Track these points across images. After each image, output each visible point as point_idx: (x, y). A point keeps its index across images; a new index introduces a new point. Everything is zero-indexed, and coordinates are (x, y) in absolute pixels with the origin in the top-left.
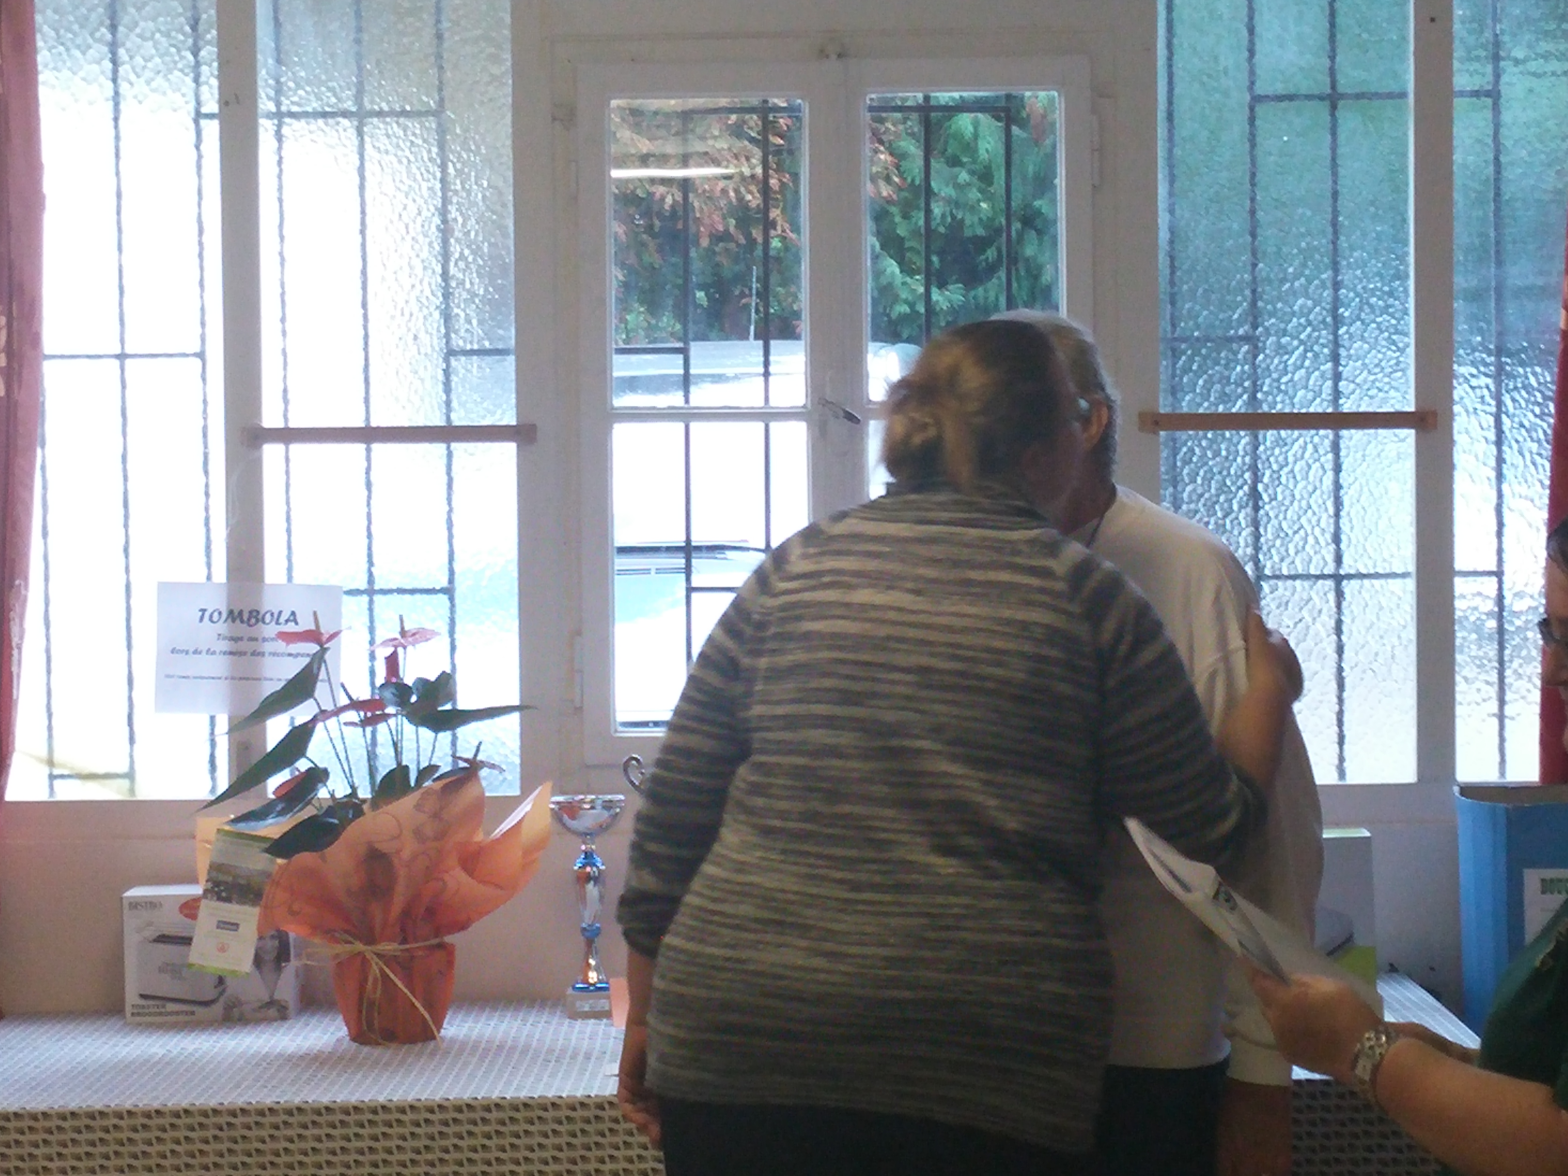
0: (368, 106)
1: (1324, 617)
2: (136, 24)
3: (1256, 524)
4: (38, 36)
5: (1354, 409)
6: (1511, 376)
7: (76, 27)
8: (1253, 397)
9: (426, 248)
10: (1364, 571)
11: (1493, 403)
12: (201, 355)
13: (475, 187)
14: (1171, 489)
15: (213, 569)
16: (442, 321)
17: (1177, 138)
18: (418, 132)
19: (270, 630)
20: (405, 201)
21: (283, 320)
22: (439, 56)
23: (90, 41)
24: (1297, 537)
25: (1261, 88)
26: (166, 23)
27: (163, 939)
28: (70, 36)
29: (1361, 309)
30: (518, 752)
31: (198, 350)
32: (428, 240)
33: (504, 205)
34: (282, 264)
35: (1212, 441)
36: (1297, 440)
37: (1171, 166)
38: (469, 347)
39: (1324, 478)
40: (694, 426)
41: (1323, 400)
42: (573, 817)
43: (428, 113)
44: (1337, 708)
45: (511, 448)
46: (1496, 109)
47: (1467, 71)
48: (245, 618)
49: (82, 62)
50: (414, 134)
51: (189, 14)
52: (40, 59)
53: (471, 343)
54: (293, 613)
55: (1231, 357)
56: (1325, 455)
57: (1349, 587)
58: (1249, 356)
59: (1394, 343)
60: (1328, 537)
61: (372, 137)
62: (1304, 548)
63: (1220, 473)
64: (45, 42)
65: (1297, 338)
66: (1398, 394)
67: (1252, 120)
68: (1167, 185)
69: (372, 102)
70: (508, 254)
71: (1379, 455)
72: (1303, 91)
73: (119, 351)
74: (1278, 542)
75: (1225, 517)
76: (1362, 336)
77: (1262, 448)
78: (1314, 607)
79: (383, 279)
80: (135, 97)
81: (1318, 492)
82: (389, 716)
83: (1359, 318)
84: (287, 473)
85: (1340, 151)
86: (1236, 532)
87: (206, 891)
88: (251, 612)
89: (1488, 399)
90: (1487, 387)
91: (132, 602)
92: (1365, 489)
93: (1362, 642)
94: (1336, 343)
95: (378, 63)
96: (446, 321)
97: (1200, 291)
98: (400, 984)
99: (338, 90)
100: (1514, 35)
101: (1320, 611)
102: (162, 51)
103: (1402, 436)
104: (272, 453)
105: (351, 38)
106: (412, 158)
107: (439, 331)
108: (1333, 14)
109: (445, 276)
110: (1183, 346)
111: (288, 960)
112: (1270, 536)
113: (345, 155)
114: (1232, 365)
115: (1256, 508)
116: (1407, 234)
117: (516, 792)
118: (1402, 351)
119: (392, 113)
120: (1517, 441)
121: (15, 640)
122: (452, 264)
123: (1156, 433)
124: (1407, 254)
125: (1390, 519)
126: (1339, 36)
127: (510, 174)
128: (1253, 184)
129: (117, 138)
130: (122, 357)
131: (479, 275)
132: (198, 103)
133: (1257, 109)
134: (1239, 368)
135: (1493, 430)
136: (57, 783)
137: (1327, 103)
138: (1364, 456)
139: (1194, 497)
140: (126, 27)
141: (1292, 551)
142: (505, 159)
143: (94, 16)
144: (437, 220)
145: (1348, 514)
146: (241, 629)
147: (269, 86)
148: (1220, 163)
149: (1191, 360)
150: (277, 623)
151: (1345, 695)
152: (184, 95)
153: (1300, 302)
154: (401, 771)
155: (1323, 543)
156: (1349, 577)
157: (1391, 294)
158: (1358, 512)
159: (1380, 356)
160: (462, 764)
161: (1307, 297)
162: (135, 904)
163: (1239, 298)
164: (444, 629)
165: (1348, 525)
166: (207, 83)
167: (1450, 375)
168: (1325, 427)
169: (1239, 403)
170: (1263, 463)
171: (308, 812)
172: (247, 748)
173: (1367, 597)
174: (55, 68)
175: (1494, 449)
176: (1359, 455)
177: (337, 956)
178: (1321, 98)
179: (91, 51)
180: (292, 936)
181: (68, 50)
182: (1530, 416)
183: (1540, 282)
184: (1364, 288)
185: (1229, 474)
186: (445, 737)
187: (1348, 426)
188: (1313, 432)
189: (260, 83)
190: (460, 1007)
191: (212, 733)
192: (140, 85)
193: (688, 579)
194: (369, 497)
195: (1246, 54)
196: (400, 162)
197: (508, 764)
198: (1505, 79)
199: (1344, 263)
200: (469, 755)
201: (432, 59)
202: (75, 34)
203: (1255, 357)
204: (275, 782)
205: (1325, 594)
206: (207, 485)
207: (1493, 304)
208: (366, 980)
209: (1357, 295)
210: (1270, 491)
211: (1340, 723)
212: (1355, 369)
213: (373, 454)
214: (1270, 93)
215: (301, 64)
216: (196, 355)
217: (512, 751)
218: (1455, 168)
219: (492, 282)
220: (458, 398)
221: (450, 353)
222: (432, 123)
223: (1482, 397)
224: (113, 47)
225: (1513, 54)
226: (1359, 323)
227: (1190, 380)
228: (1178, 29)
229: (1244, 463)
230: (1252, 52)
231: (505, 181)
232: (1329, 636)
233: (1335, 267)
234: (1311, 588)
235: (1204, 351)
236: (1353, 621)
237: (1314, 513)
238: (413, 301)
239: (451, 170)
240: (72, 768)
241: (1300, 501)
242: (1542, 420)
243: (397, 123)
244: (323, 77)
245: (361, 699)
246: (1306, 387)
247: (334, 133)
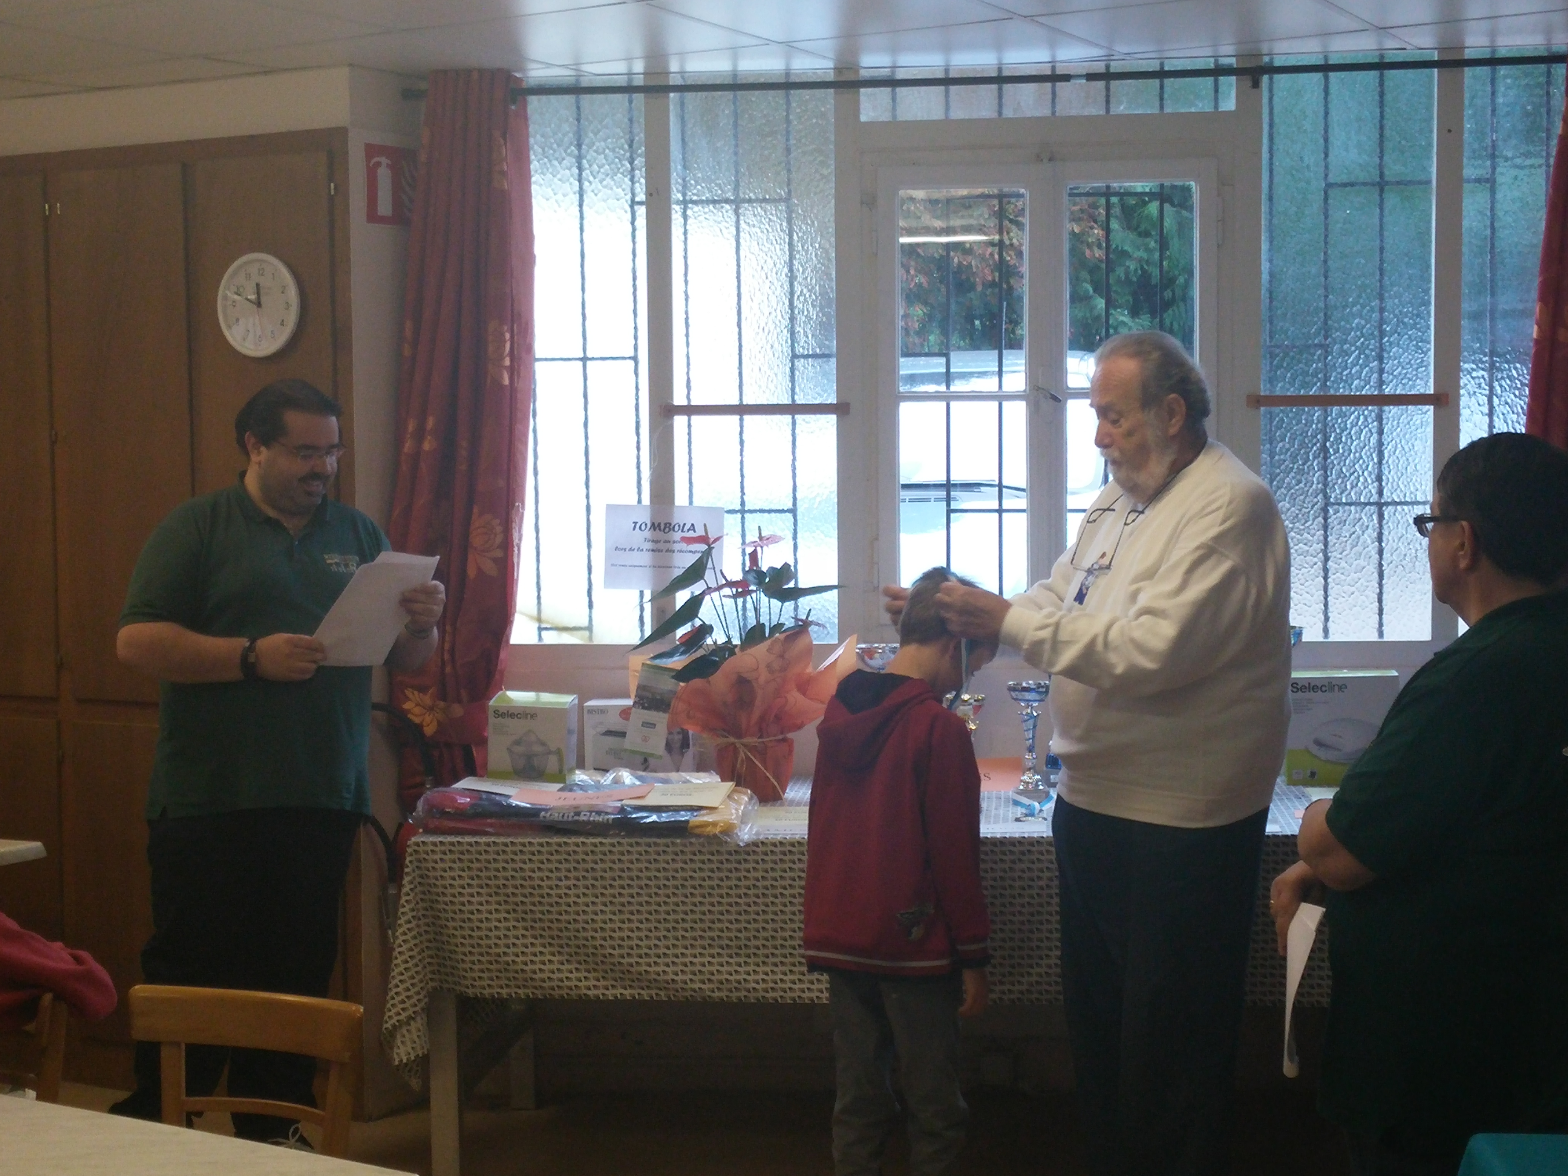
0: (742, 195)
1: (1370, 530)
2: (594, 144)
3: (1325, 468)
4: (531, 153)
5: (1392, 392)
6: (1499, 370)
7: (555, 146)
8: (1324, 385)
9: (779, 288)
10: (1397, 500)
11: (1487, 388)
12: (635, 358)
13: (810, 248)
14: (1268, 446)
15: (643, 496)
16: (789, 336)
17: (1274, 212)
18: (774, 212)
19: (678, 535)
20: (765, 257)
21: (687, 335)
22: (789, 163)
23: (564, 155)
24: (1352, 478)
25: (1332, 179)
26: (612, 142)
27: (609, 733)
28: (551, 152)
29: (1398, 326)
30: (837, 615)
31: (632, 354)
32: (780, 283)
33: (829, 260)
34: (687, 300)
35: (1297, 414)
36: (1354, 412)
37: (1271, 231)
38: (806, 353)
39: (1372, 439)
40: (953, 404)
41: (1371, 387)
42: (871, 659)
43: (780, 200)
44: (1378, 590)
45: (833, 418)
46: (1493, 191)
47: (1473, 165)
48: (662, 527)
49: (559, 168)
50: (772, 214)
51: (627, 137)
52: (532, 167)
53: (808, 350)
54: (693, 525)
55: (1310, 357)
56: (1372, 423)
57: (1388, 511)
58: (1322, 358)
59: (1420, 348)
60: (1373, 476)
61: (744, 216)
62: (1357, 485)
63: (1301, 435)
64: (536, 156)
65: (1354, 345)
66: (1422, 383)
67: (1326, 199)
68: (1268, 244)
69: (744, 193)
70: (832, 291)
71: (1408, 423)
72: (1361, 179)
73: (582, 355)
74: (1339, 481)
75: (1304, 464)
76: (1399, 343)
77: (1329, 418)
78: (1363, 524)
79: (751, 308)
80: (593, 191)
81: (1367, 448)
82: (753, 591)
83: (1396, 332)
84: (689, 434)
85: (1385, 220)
86: (1311, 474)
87: (635, 703)
88: (666, 524)
89: (1483, 385)
90: (1483, 377)
91: (591, 517)
92: (1399, 446)
93: (1395, 547)
94: (1382, 349)
95: (748, 168)
96: (791, 335)
97: (1289, 314)
98: (760, 765)
99: (723, 185)
100: (1505, 141)
101: (1368, 527)
102: (610, 160)
103: (1424, 410)
104: (680, 422)
105: (731, 151)
106: (770, 230)
107: (786, 342)
108: (1382, 128)
109: (792, 306)
110: (1277, 351)
111: (688, 746)
112: (1334, 476)
113: (727, 228)
114: (1310, 363)
115: (1325, 458)
116: (1430, 275)
117: (837, 642)
118: (1425, 353)
119: (757, 200)
120: (1503, 414)
121: (516, 541)
122: (796, 298)
123: (1258, 408)
124: (1430, 288)
125: (1415, 466)
126: (1386, 143)
127: (833, 239)
128: (1326, 243)
129: (582, 217)
130: (584, 359)
131: (813, 306)
132: (633, 195)
133: (1329, 192)
134: (1314, 365)
135: (1487, 406)
136: (544, 633)
137: (1377, 188)
138: (1398, 423)
139: (1284, 451)
140: (587, 145)
141: (1349, 487)
142: (830, 230)
143: (566, 139)
144: (786, 270)
145: (1387, 462)
146: (659, 535)
147: (678, 183)
148: (1303, 229)
149: (1283, 360)
150: (682, 531)
151: (1384, 582)
152: (623, 190)
153: (1356, 321)
154: (759, 627)
155: (1369, 480)
156: (1387, 504)
157: (1418, 316)
158: (1394, 461)
159: (1410, 357)
160: (800, 623)
161: (1361, 317)
162: (592, 710)
163: (1315, 319)
164: (790, 536)
165: (1387, 469)
166: (639, 182)
167: (1459, 369)
168: (1372, 405)
169: (1315, 388)
170: (1330, 428)
171: (700, 653)
172: (663, 611)
173: (1399, 518)
174: (542, 173)
175: (1487, 419)
176: (1396, 422)
177: (718, 745)
178: (1373, 185)
179: (565, 161)
180: (691, 732)
181: (550, 161)
182: (1512, 396)
183: (1520, 306)
184: (1400, 312)
185: (1307, 436)
186: (789, 605)
187: (1389, 404)
188: (1364, 407)
189: (673, 181)
190: (798, 779)
191: (641, 601)
192: (596, 184)
193: (948, 505)
194: (742, 451)
195: (1323, 156)
196: (762, 232)
197: (830, 623)
198: (1498, 170)
199: (1387, 295)
200: (804, 618)
201: (784, 164)
202: (555, 151)
203: (1326, 358)
204: (681, 632)
205: (1371, 515)
206: (638, 442)
207: (1488, 323)
208: (737, 761)
209: (1395, 316)
210: (1335, 447)
211: (1380, 601)
212: (1394, 365)
213: (745, 423)
214: (1339, 182)
215: (699, 168)
216: (630, 358)
217: (833, 615)
218: (1463, 230)
219: (821, 309)
220: (799, 385)
221: (794, 356)
222: (782, 207)
223: (1480, 384)
224: (579, 159)
225: (1505, 153)
226: (1396, 335)
227: (1282, 373)
228: (1276, 140)
229: (1317, 429)
230: (1326, 155)
231: (830, 244)
232: (1373, 543)
233: (1381, 298)
234: (1362, 511)
235: (1291, 354)
236: (1390, 533)
237: (1364, 461)
238: (770, 322)
239: (795, 237)
240: (552, 623)
241: (1355, 453)
242: (1520, 399)
243: (761, 207)
244: (713, 177)
245: (734, 580)
246: (1359, 378)
247: (720, 214)
